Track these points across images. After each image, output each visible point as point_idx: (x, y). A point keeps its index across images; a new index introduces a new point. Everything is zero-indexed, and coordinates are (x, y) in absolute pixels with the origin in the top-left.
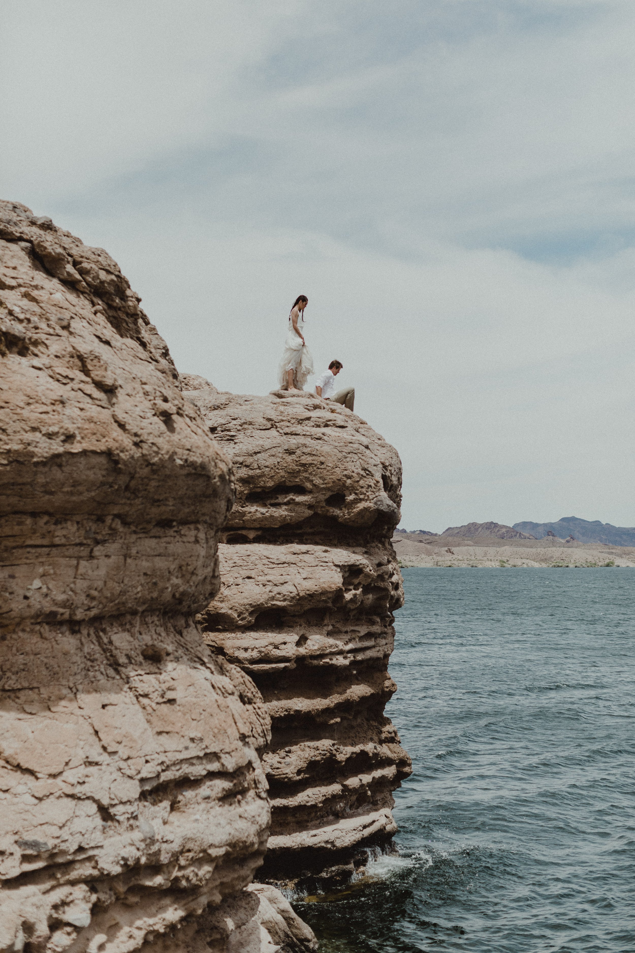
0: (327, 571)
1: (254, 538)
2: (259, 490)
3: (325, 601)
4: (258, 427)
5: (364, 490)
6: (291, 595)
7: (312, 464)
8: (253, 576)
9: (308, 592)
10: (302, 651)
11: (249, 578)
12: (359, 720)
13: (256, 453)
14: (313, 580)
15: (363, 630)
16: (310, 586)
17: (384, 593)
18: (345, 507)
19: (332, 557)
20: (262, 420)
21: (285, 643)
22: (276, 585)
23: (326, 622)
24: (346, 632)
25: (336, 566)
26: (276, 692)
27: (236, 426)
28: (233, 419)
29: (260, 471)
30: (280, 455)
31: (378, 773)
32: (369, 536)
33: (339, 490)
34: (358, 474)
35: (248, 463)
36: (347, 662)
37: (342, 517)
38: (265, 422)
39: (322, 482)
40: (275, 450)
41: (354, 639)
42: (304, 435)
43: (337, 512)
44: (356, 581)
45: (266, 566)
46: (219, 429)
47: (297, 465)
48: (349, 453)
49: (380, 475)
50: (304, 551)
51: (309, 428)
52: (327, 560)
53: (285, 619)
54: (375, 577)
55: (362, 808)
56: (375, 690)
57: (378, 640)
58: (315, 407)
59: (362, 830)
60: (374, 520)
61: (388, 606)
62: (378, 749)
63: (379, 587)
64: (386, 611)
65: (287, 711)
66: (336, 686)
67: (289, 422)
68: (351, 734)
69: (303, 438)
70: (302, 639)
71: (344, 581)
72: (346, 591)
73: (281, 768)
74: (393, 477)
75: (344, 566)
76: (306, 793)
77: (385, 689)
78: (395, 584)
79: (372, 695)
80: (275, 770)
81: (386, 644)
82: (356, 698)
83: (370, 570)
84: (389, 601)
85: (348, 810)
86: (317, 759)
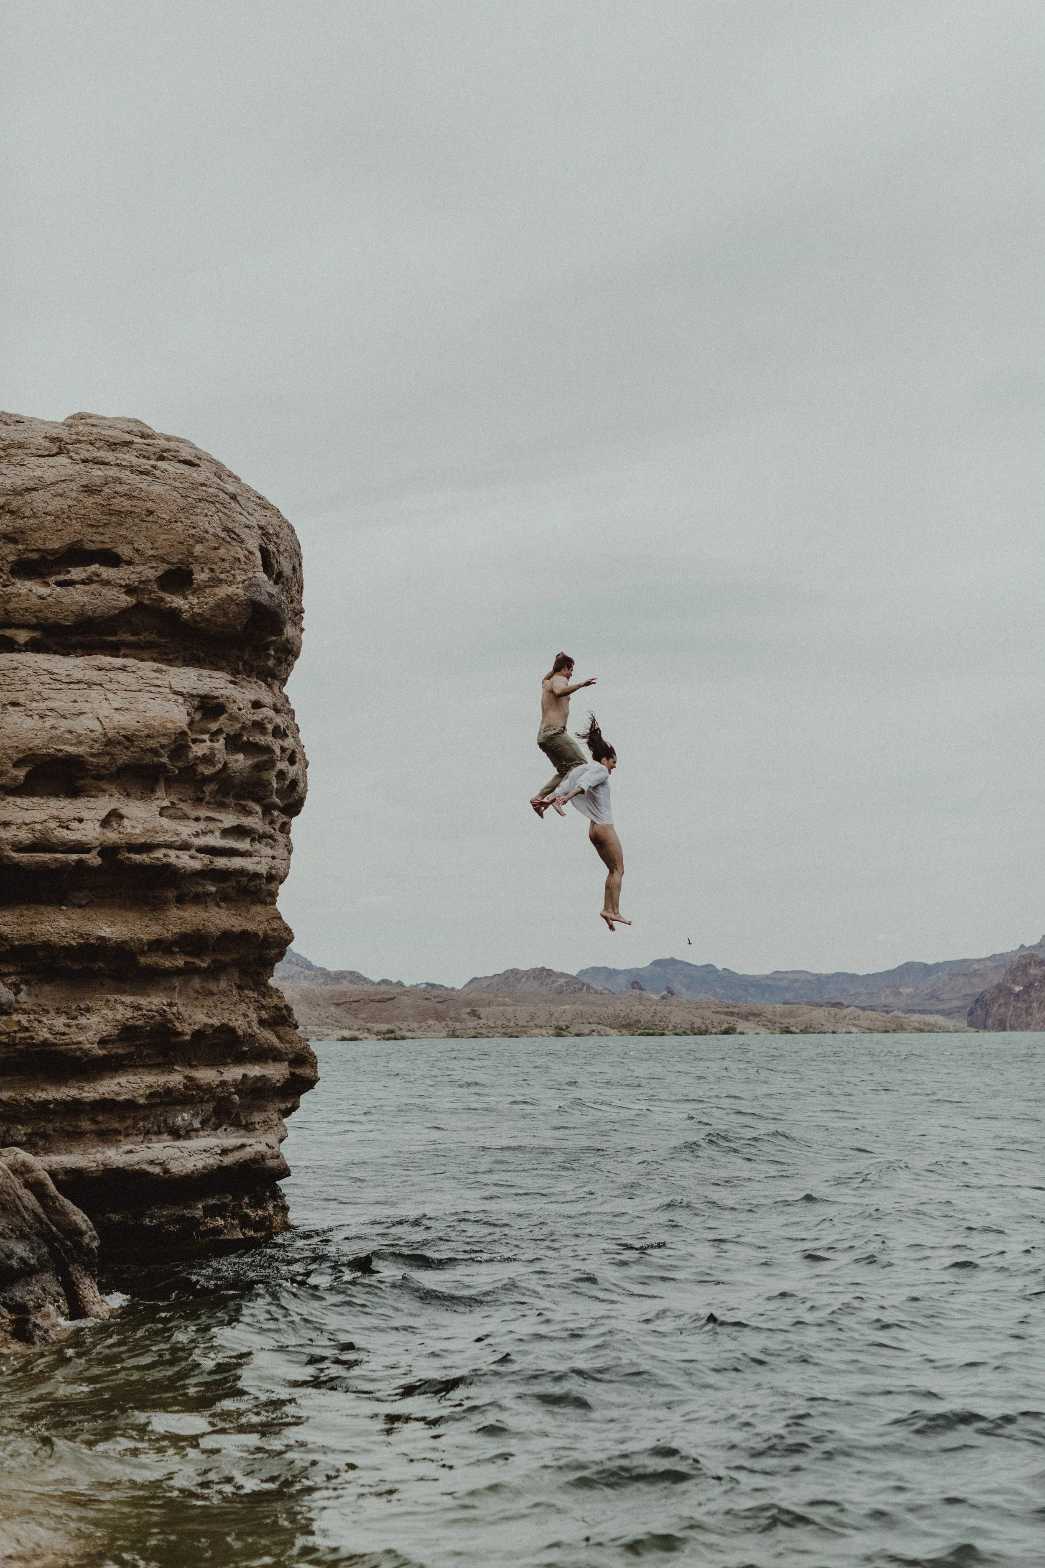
0: (158, 701)
1: (26, 644)
2: (34, 556)
3: (155, 752)
4: (35, 451)
5: (226, 565)
6: (92, 735)
7: (132, 512)
8: (21, 701)
9: (122, 732)
10: (112, 836)
11: (15, 704)
12: (223, 984)
13: (29, 490)
14: (134, 713)
15: (229, 820)
16: (128, 721)
17: (265, 757)
18: (193, 593)
19: (170, 679)
20: (42, 440)
21: (80, 820)
22: (64, 717)
23: (158, 794)
24: (197, 819)
25: (176, 693)
26: (64, 908)
29: (36, 521)
30: (73, 495)
31: (254, 1071)
32: (241, 664)
33: (181, 561)
34: (216, 536)
35: (13, 506)
36: (197, 865)
37: (187, 611)
38: (47, 444)
39: (150, 545)
40: (64, 485)
41: (212, 832)
42: (118, 465)
43: (177, 602)
44: (214, 726)
45: (47, 686)
47: (103, 513)
48: (200, 500)
49: (256, 545)
50: (119, 666)
51: (129, 457)
52: (159, 683)
53: (82, 782)
54: (249, 723)
55: (226, 1130)
56: (251, 927)
57: (257, 846)
58: (143, 436)
59: (220, 1155)
60: (245, 621)
61: (275, 785)
62: (255, 1028)
63: (257, 744)
64: (272, 795)
65: (83, 938)
66: (178, 908)
67: (92, 444)
68: (206, 1003)
69: (116, 468)
70: (113, 817)
71: (191, 724)
72: (195, 741)
73: (68, 1034)
74: (281, 559)
75: (192, 696)
76: (116, 1081)
77: (270, 932)
78: (289, 752)
79: (245, 933)
80: (58, 1037)
81: (274, 858)
82: (212, 929)
83: (240, 709)
84: (277, 776)
85: (197, 1125)
86: (138, 1023)
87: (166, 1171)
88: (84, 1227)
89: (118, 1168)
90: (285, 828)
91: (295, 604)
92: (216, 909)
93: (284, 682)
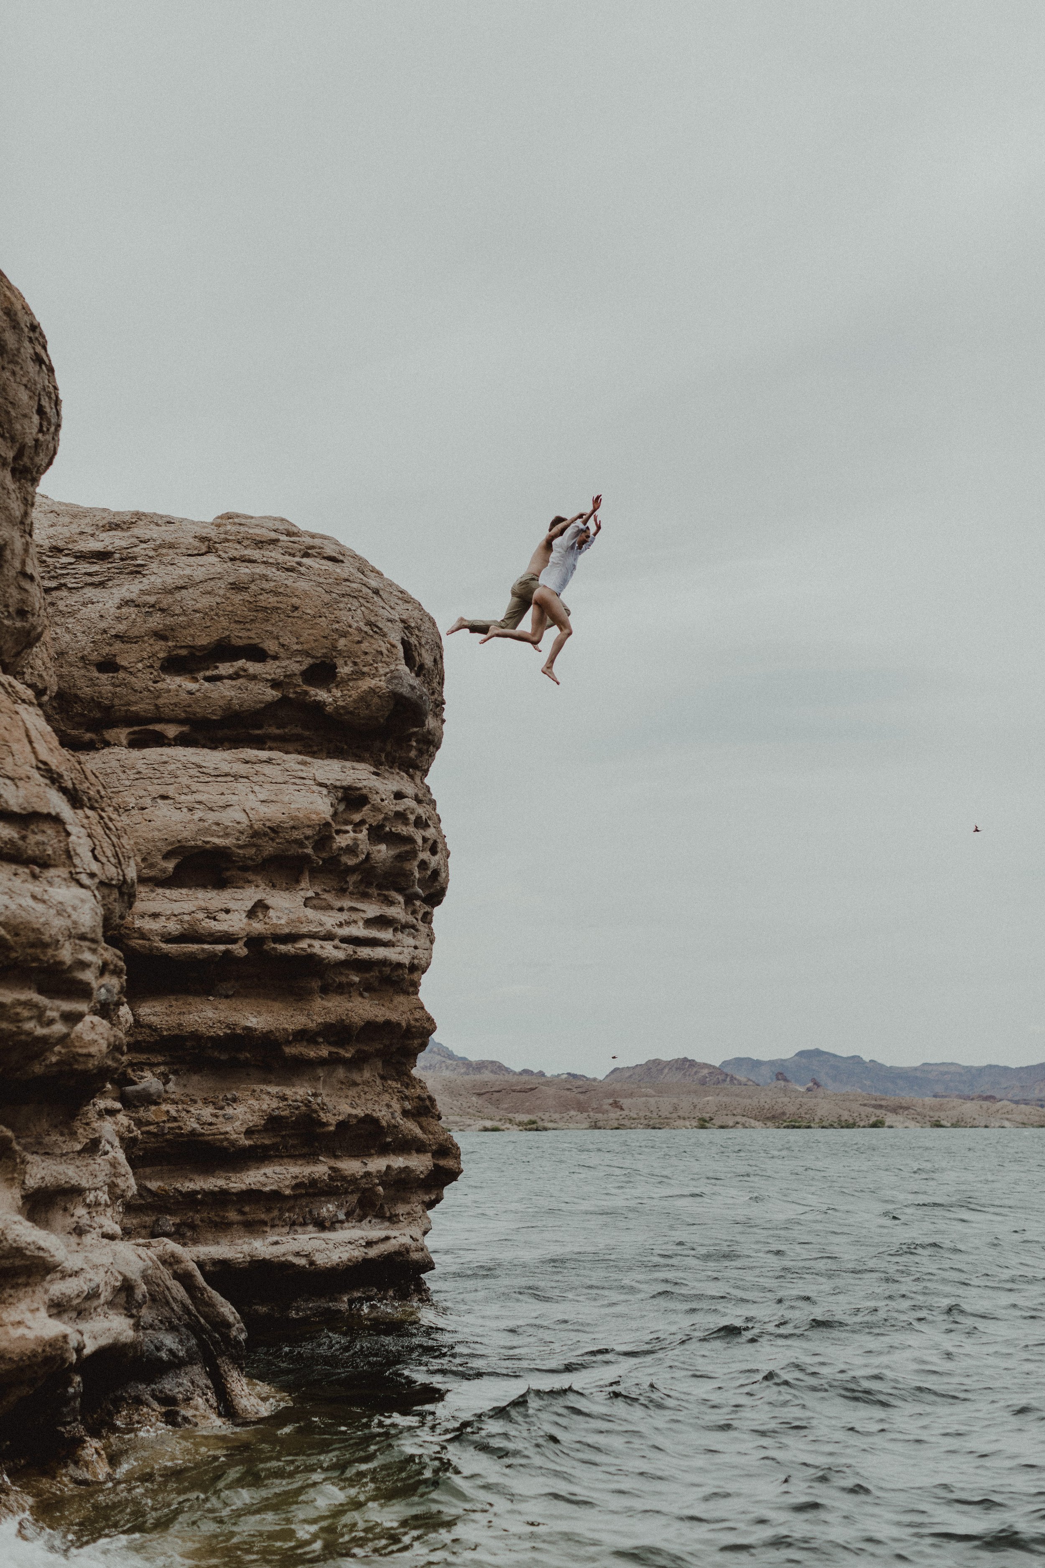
0: (303, 793)
1: (176, 738)
2: (184, 652)
3: (300, 843)
4: (185, 551)
5: (369, 658)
6: (238, 826)
7: (277, 608)
8: (171, 794)
9: (268, 824)
10: (257, 927)
11: (164, 797)
12: (367, 1075)
13: (179, 588)
14: (279, 804)
15: (372, 910)
16: (273, 813)
17: (407, 848)
18: (337, 687)
19: (314, 771)
20: (191, 540)
21: (227, 911)
22: (211, 809)
23: (303, 885)
24: (341, 909)
25: (321, 785)
26: (211, 998)
27: (147, 552)
28: (141, 542)
29: (185, 619)
30: (222, 592)
31: (399, 1162)
32: (383, 755)
33: (325, 656)
34: (359, 630)
35: (164, 605)
36: (340, 955)
37: (330, 704)
38: (197, 543)
39: (295, 640)
40: (212, 583)
41: (355, 922)
42: (264, 563)
43: (322, 695)
44: (357, 817)
45: (196, 779)
46: (117, 556)
47: (250, 610)
48: (343, 595)
49: (399, 638)
50: (265, 759)
51: (275, 555)
52: (304, 775)
53: (228, 874)
54: (391, 814)
55: (370, 1222)
56: (394, 1017)
57: (399, 935)
58: (289, 534)
59: (365, 1247)
60: (387, 713)
61: (417, 875)
62: (398, 1119)
63: (399, 834)
64: (414, 885)
65: (230, 1028)
66: (322, 999)
67: (239, 543)
68: (350, 1093)
69: (263, 566)
70: (259, 908)
71: (335, 815)
72: (338, 832)
73: (216, 1124)
74: (423, 651)
75: (336, 787)
76: (262, 1171)
77: (412, 1022)
78: (430, 842)
79: (388, 1023)
80: (206, 1127)
81: (416, 948)
82: (356, 1019)
83: (382, 800)
84: (419, 867)
85: (342, 1216)
86: (283, 1113)
87: (312, 1263)
88: (231, 1319)
89: (264, 1259)
90: (427, 918)
91: (436, 696)
92: (360, 999)
93: (425, 772)
